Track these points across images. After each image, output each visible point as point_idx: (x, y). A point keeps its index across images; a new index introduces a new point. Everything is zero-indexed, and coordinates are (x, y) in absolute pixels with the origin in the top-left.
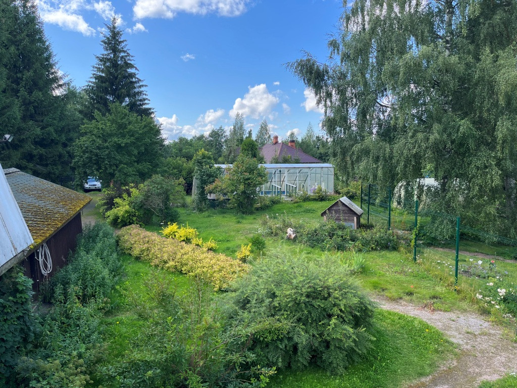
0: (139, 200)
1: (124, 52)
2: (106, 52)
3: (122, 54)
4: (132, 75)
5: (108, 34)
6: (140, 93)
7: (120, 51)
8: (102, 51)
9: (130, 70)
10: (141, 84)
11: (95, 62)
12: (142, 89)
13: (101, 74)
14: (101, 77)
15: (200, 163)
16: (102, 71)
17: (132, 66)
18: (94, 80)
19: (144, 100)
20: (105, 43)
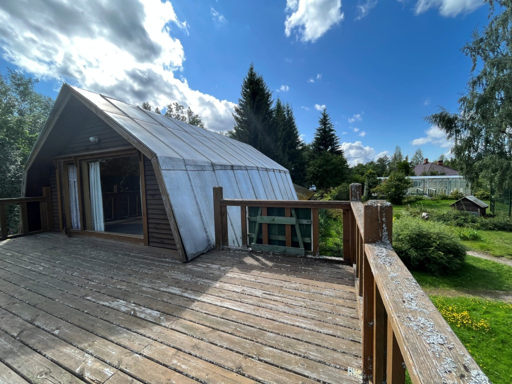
0: (336, 195)
1: (329, 124)
2: (321, 126)
3: (328, 125)
4: (333, 135)
5: (322, 117)
6: (336, 143)
7: (327, 124)
8: (319, 126)
9: (332, 133)
10: (337, 138)
11: (316, 131)
12: (338, 140)
13: (318, 137)
14: (319, 138)
15: (368, 177)
16: (319, 135)
17: (333, 130)
18: (315, 140)
19: (339, 146)
20: (320, 122)
